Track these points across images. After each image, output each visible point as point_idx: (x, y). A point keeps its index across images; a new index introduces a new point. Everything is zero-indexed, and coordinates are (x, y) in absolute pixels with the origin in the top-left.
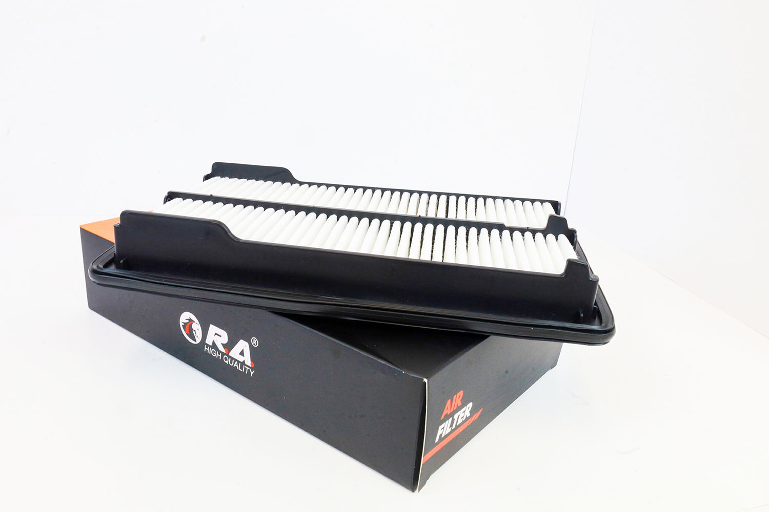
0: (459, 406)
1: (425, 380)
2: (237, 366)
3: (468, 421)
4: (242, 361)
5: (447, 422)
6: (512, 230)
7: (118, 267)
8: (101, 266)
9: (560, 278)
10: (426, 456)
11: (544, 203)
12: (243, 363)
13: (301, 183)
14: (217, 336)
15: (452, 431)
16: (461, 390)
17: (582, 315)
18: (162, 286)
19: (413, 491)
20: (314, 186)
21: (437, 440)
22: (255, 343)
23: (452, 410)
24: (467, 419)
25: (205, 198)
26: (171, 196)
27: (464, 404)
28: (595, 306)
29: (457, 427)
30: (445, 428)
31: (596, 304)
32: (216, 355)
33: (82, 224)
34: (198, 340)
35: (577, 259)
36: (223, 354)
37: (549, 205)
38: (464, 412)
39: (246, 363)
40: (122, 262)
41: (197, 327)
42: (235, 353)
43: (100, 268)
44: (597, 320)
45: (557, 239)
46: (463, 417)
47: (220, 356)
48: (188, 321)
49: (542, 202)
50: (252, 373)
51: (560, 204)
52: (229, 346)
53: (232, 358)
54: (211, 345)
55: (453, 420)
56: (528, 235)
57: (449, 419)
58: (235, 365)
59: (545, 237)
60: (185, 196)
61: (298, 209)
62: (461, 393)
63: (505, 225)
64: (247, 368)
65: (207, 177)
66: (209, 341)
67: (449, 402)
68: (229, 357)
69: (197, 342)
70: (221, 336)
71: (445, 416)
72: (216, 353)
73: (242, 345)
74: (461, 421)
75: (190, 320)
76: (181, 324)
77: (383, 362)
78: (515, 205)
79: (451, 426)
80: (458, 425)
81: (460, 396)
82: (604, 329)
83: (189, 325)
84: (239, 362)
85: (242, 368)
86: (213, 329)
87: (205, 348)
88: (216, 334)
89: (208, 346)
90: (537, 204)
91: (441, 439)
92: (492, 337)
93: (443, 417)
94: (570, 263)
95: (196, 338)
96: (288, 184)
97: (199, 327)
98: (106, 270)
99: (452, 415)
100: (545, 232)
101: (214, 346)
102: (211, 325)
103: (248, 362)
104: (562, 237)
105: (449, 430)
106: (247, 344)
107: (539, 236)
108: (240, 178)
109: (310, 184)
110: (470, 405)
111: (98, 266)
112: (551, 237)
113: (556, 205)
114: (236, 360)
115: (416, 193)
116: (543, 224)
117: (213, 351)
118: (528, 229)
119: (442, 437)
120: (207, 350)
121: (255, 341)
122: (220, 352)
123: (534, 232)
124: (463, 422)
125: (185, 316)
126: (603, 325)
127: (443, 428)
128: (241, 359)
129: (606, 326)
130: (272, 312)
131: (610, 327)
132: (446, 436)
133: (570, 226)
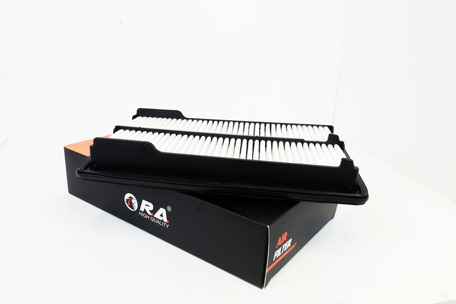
0: (285, 240)
1: (268, 226)
2: (159, 222)
3: (289, 249)
4: (161, 220)
5: (279, 249)
6: (309, 143)
7: (91, 169)
8: (83, 169)
9: (338, 168)
10: (268, 268)
11: (324, 127)
12: (162, 221)
13: (188, 119)
14: (147, 206)
15: (282, 254)
16: (286, 232)
17: (350, 189)
18: (118, 179)
19: (262, 288)
20: (195, 120)
21: (274, 260)
22: (169, 209)
23: (282, 243)
24: (289, 247)
25: (137, 129)
26: (117, 128)
27: (288, 240)
28: (357, 184)
29: (284, 252)
30: (278, 253)
31: (357, 183)
32: (146, 217)
33: (64, 145)
34: (136, 209)
35: (346, 158)
36: (150, 216)
37: (327, 128)
38: (288, 244)
39: (164, 221)
40: (94, 166)
41: (135, 201)
42: (157, 215)
43: (83, 170)
44: (358, 192)
45: (334, 147)
46: (287, 247)
47: (149, 217)
48: (129, 198)
49: (323, 126)
50: (167, 226)
51: (333, 127)
52: (154, 211)
53: (156, 218)
54: (143, 211)
55: (282, 248)
56: (318, 145)
57: (280, 248)
58: (157, 222)
59: (327, 146)
60: (125, 128)
61: (189, 134)
62: (286, 233)
63: (305, 140)
64: (165, 223)
65: (134, 117)
66: (142, 209)
67: (280, 238)
68: (154, 218)
69: (135, 210)
70: (149, 206)
71: (278, 246)
72: (146, 216)
73: (162, 211)
74: (286, 249)
75: (131, 198)
76: (125, 200)
77: (244, 218)
78: (308, 129)
79: (281, 252)
80: (285, 251)
81: (285, 235)
82: (362, 196)
83: (130, 200)
84: (160, 220)
85: (161, 223)
86: (144, 202)
87: (140, 213)
88: (146, 205)
89: (141, 212)
90: (321, 127)
91: (276, 259)
92: (302, 202)
93: (277, 247)
94: (343, 160)
95: (134, 208)
96: (180, 120)
97: (136, 201)
98: (86, 171)
99: (281, 245)
100: (327, 143)
101: (145, 212)
102: (143, 200)
103: (165, 220)
104: (337, 146)
105: (280, 254)
106: (165, 210)
107: (324, 145)
108: (153, 117)
109: (193, 119)
110: (291, 240)
111: (81, 169)
112: (330, 146)
113: (331, 128)
114: (158, 219)
115: (253, 123)
116: (326, 139)
117: (144, 215)
118: (317, 142)
119: (277, 257)
120: (140, 214)
121: (169, 208)
122: (148, 215)
123: (321, 143)
124: (287, 249)
125: (128, 196)
126: (362, 194)
127: (277, 253)
128: (161, 218)
129: (364, 194)
130: (180, 192)
131: (366, 195)
132: (279, 257)
133: (341, 140)
